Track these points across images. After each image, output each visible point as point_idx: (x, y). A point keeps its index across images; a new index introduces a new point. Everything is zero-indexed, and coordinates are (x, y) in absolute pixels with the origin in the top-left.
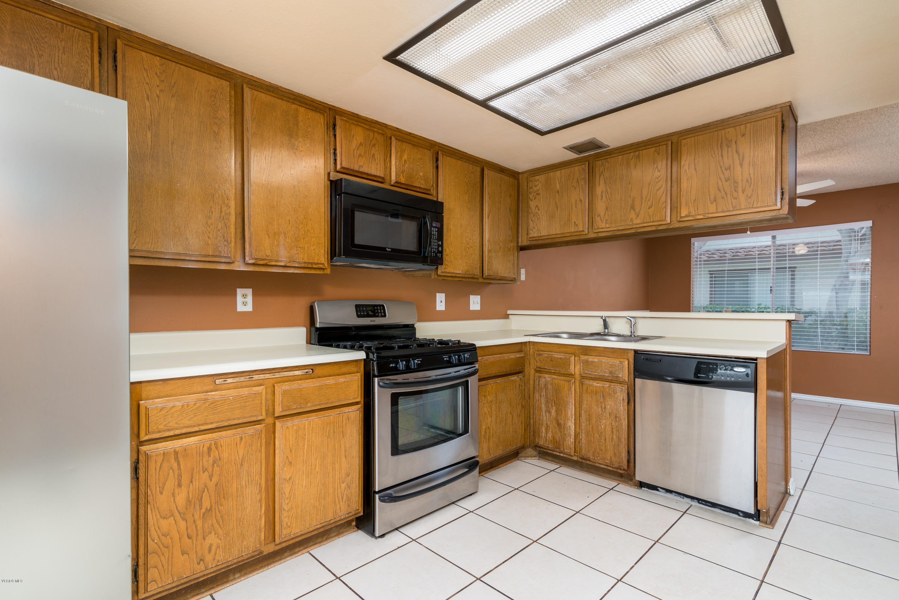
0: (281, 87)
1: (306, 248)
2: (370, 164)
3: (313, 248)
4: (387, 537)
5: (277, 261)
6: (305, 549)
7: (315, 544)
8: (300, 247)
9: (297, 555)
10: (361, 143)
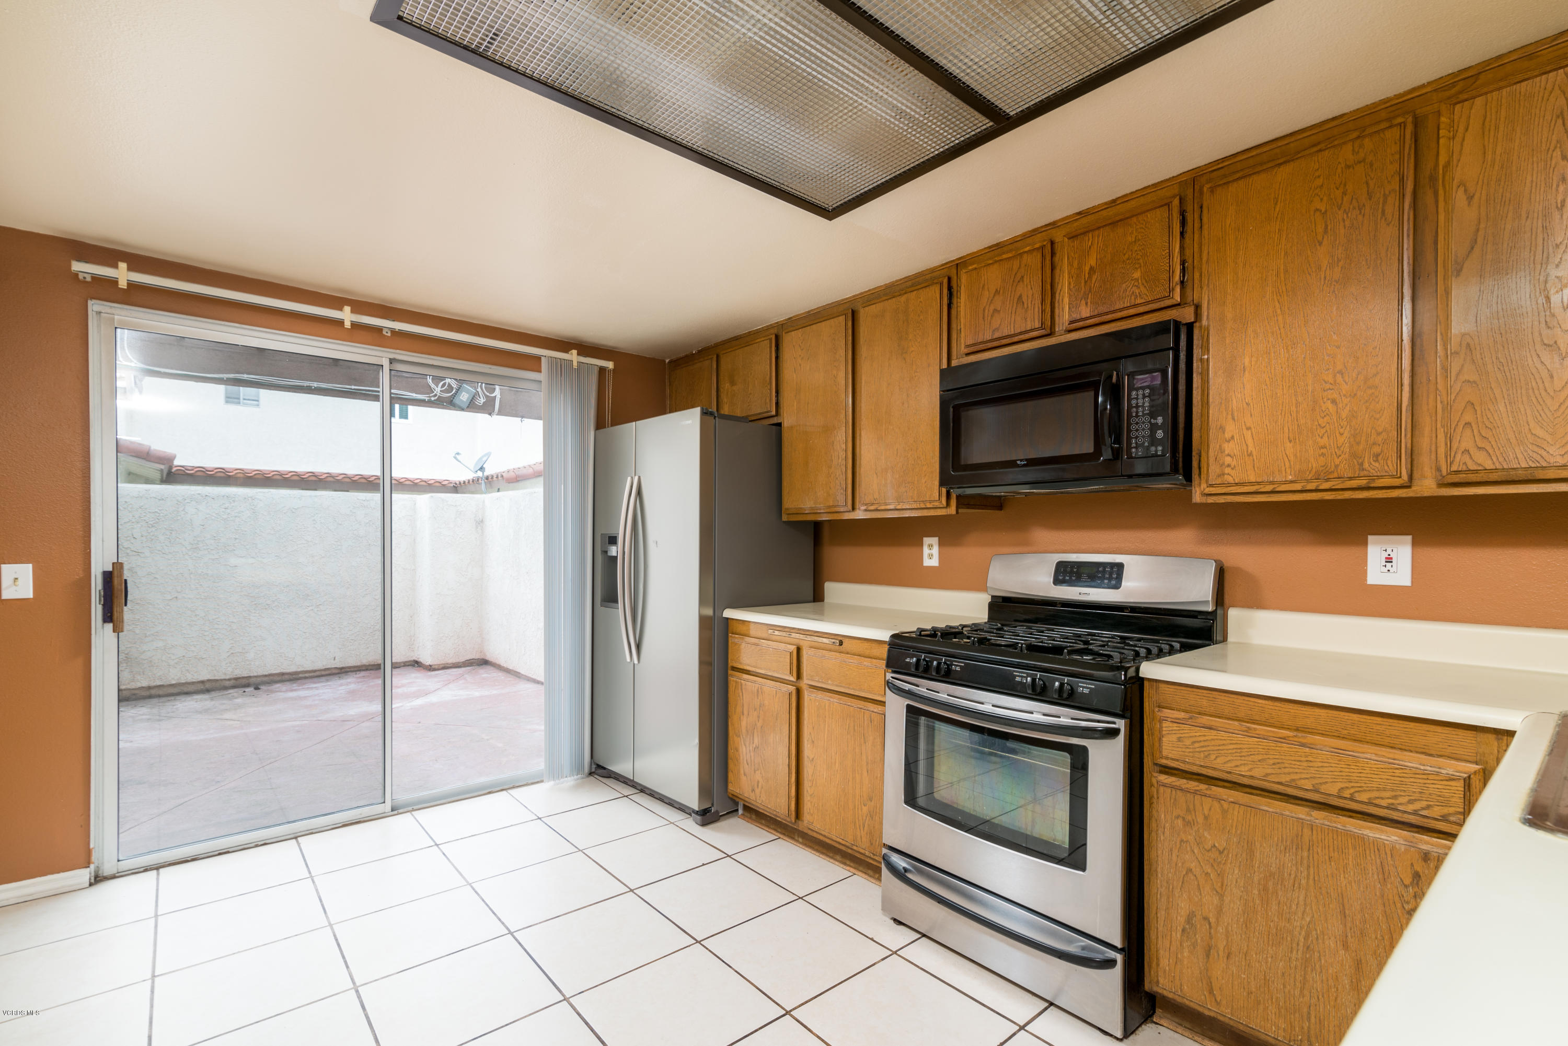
0: (897, 281)
1: (916, 482)
2: (1013, 316)
3: (923, 481)
4: (902, 927)
5: (886, 504)
6: (855, 868)
7: (865, 873)
8: (909, 483)
9: (845, 867)
10: (997, 290)
